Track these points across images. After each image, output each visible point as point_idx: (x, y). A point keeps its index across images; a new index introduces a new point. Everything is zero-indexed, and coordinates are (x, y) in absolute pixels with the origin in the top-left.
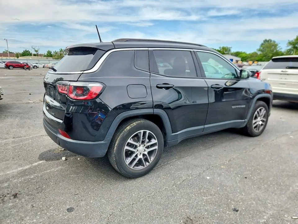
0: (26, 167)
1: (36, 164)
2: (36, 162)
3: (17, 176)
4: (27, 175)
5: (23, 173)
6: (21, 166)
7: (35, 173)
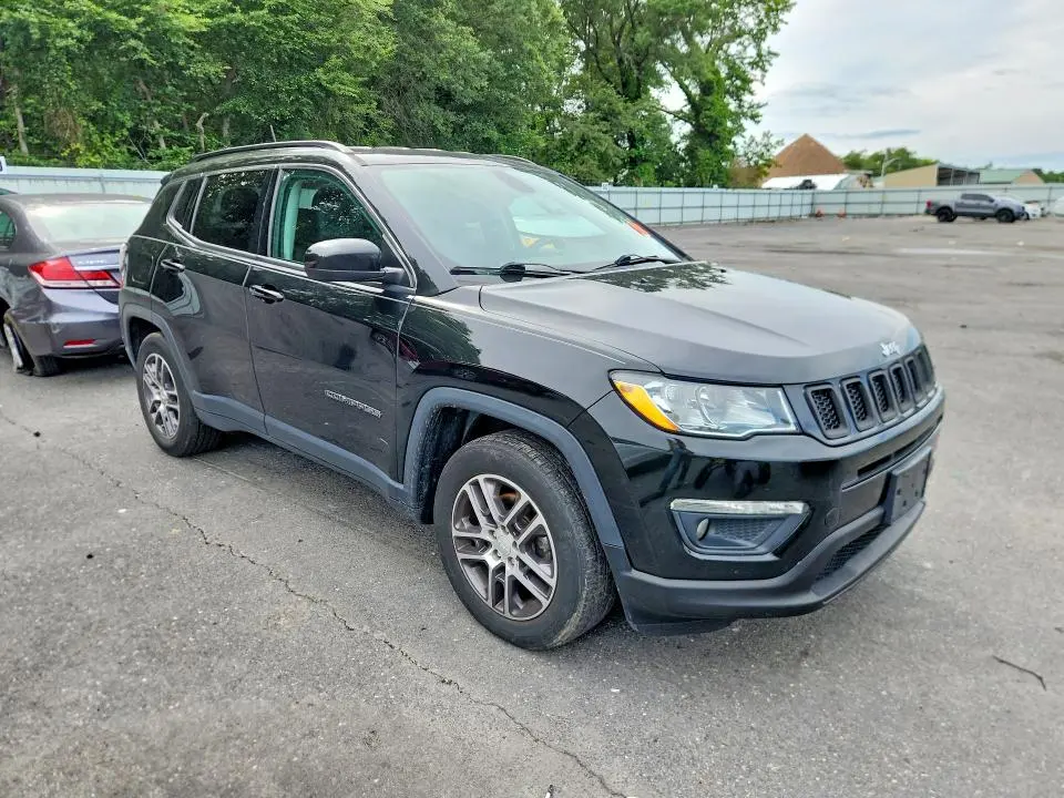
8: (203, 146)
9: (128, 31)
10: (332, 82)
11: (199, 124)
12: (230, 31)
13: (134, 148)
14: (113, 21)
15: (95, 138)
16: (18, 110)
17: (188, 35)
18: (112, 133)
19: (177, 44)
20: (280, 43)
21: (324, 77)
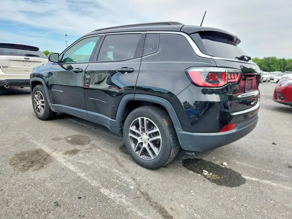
0: (267, 183)
1: (254, 179)
2: (252, 180)
3: (282, 180)
4: (272, 175)
5: (274, 178)
6: (271, 188)
7: (264, 172)
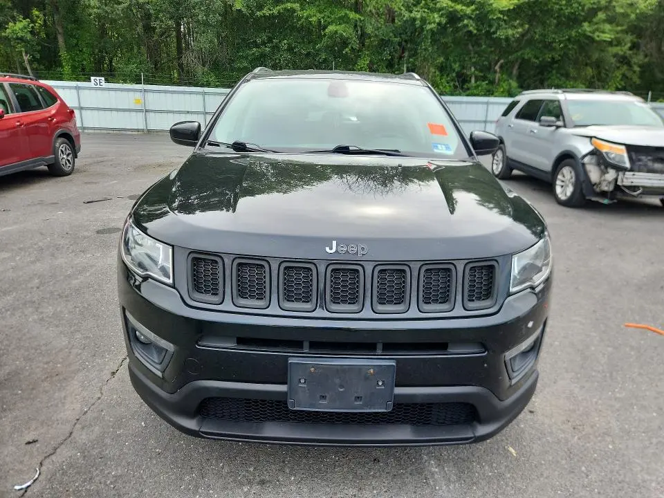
8: (497, 81)
9: (465, 15)
10: (593, 32)
11: (497, 68)
12: (530, 6)
13: (457, 84)
14: (459, 10)
15: (438, 78)
16: (405, 65)
17: (501, 12)
18: (448, 75)
19: (493, 19)
20: (562, 9)
21: (588, 29)
